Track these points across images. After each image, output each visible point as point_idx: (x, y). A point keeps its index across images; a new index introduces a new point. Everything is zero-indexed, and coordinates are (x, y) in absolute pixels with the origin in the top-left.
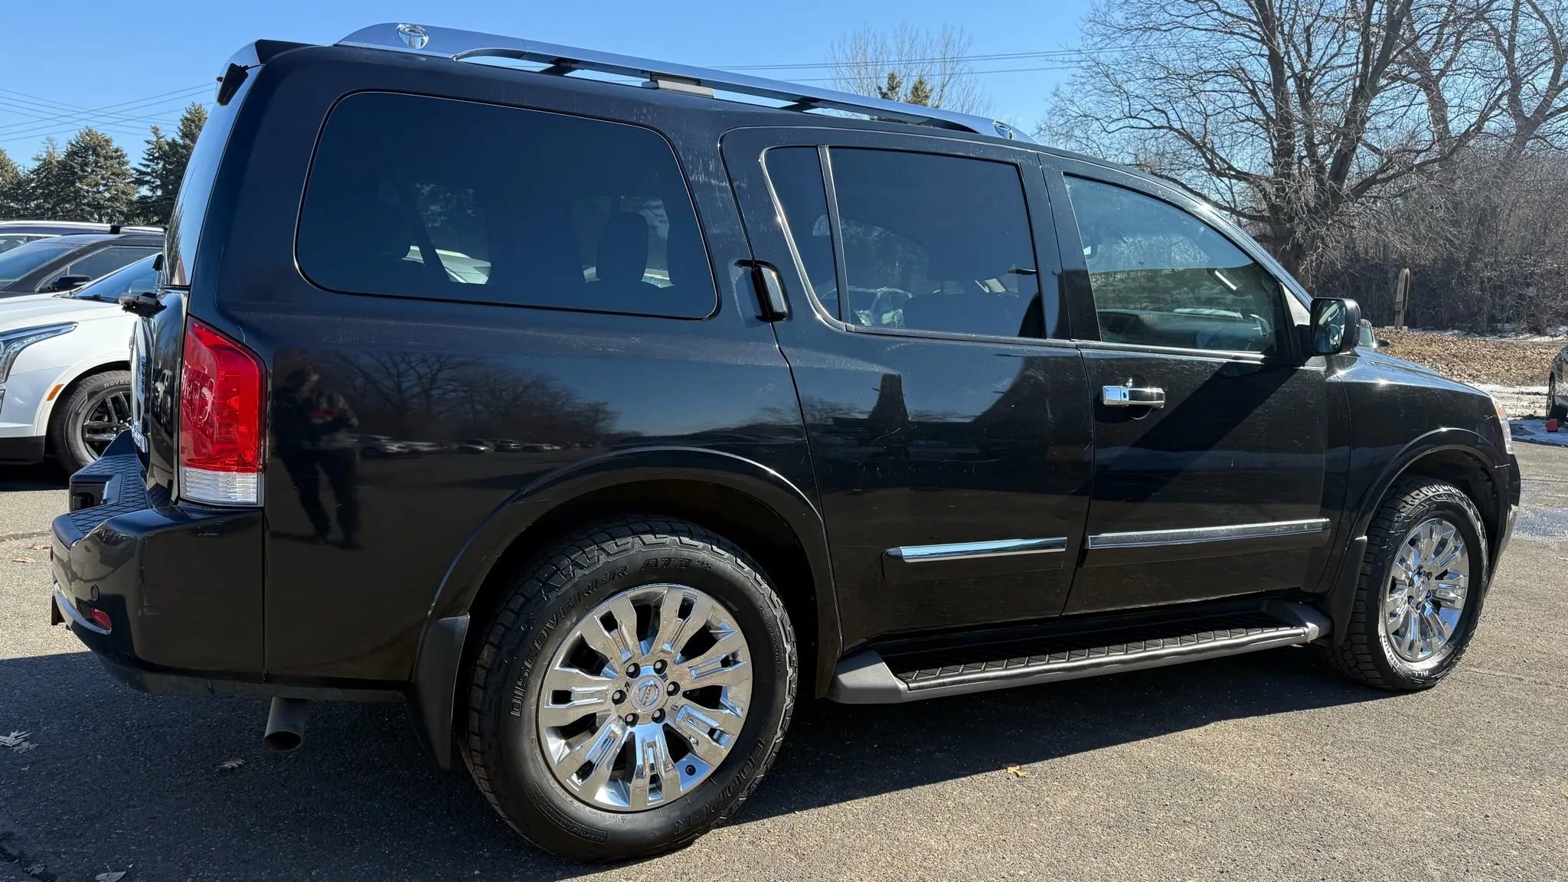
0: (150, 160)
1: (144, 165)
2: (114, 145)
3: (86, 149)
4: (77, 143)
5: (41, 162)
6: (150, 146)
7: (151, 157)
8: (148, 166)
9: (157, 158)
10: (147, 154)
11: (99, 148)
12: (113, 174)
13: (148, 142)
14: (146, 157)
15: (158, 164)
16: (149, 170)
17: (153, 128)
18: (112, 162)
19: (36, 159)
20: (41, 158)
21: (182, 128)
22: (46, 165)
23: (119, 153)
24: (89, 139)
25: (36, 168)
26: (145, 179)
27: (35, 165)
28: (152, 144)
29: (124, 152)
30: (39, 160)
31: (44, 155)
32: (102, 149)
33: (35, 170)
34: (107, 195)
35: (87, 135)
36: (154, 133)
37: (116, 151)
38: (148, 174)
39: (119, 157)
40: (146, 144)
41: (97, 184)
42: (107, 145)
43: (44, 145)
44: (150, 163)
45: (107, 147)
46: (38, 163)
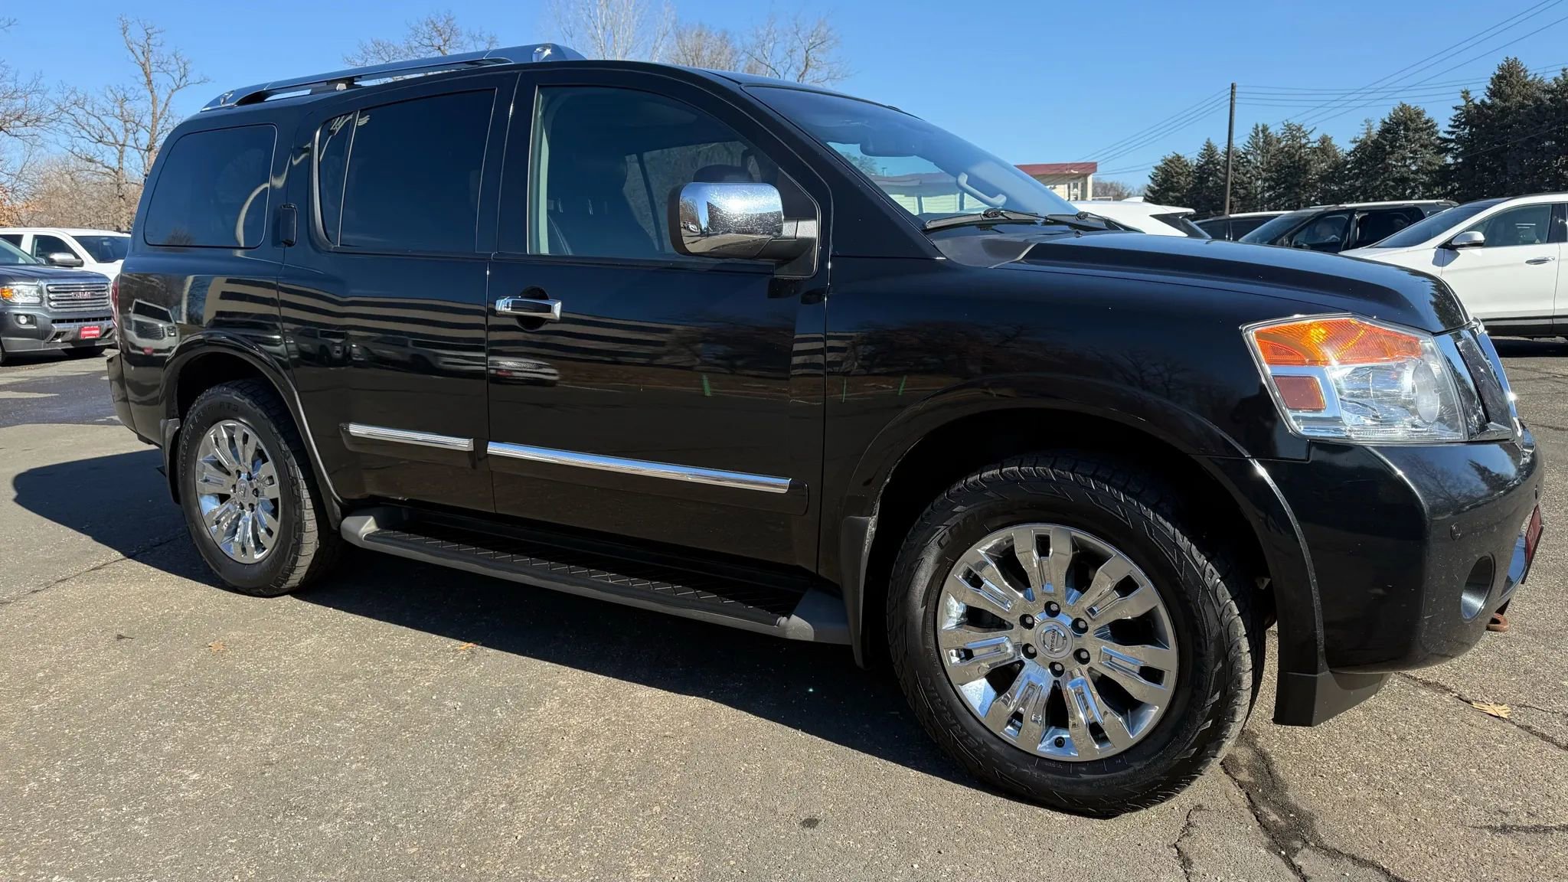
0: (1457, 127)
1: (1449, 133)
2: (1426, 116)
3: (1398, 124)
4: (1390, 121)
5: (1357, 144)
6: (1459, 112)
7: (1457, 123)
8: (1453, 133)
9: (1463, 123)
10: (1454, 120)
11: (1409, 122)
12: (1421, 146)
13: (1456, 108)
14: (1452, 123)
15: (1464, 129)
16: (1454, 137)
17: (1463, 93)
18: (1421, 134)
19: (1352, 142)
20: (1358, 140)
21: (1491, 87)
22: (1362, 147)
23: (1430, 124)
24: (1402, 114)
25: (1353, 150)
26: (1449, 147)
27: (1352, 147)
28: (1460, 109)
29: (1435, 122)
30: (1356, 142)
31: (1362, 137)
32: (1412, 122)
33: (1351, 152)
34: (1414, 168)
35: (1401, 110)
36: (1464, 97)
37: (1427, 122)
38: (1451, 141)
39: (1430, 127)
40: (1454, 110)
41: (1404, 158)
42: (1418, 117)
43: (1363, 127)
44: (1455, 130)
45: (1418, 120)
46: (1354, 146)
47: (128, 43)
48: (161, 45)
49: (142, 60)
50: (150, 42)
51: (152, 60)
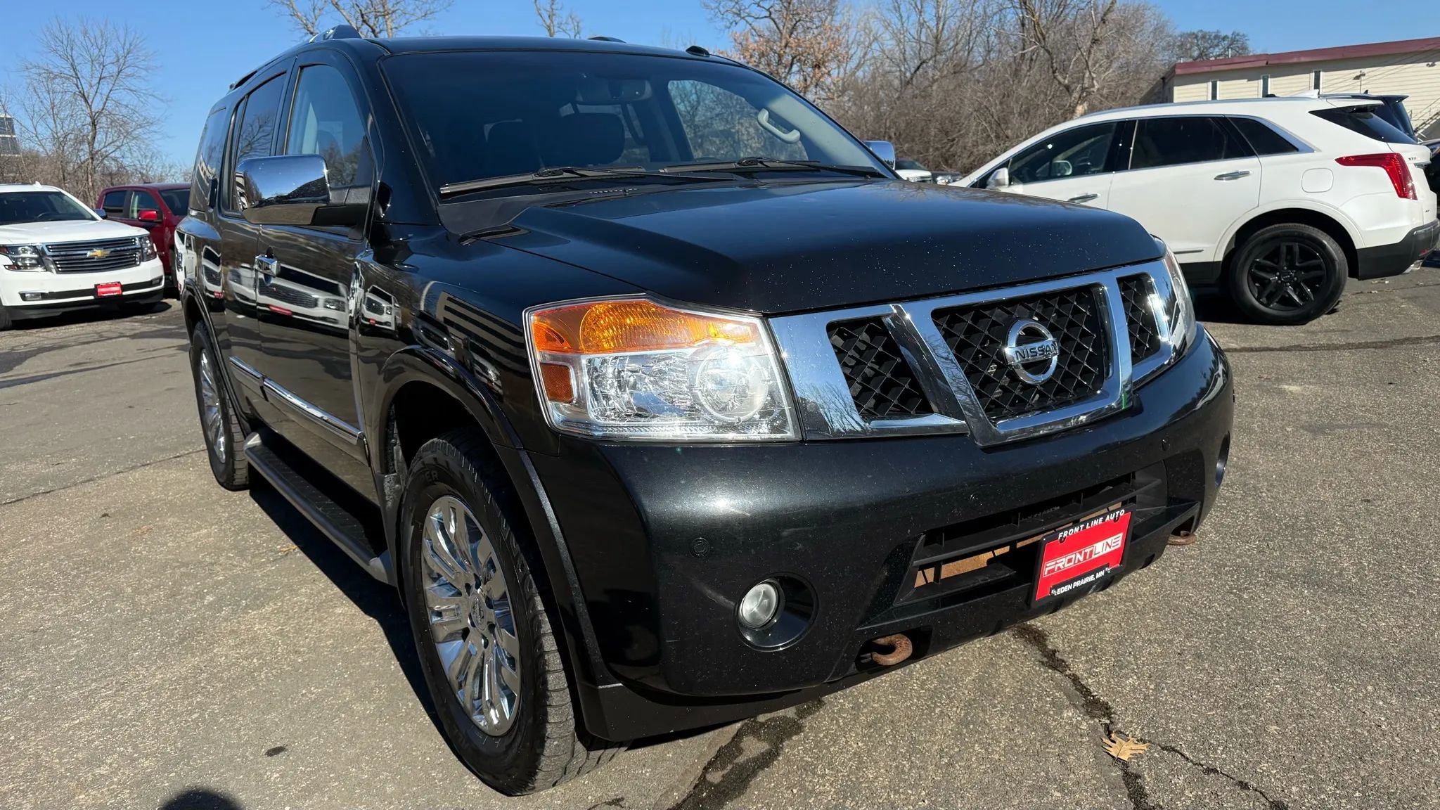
47: (538, 10)
48: (561, 9)
49: (548, 22)
50: (554, 7)
51: (555, 23)
